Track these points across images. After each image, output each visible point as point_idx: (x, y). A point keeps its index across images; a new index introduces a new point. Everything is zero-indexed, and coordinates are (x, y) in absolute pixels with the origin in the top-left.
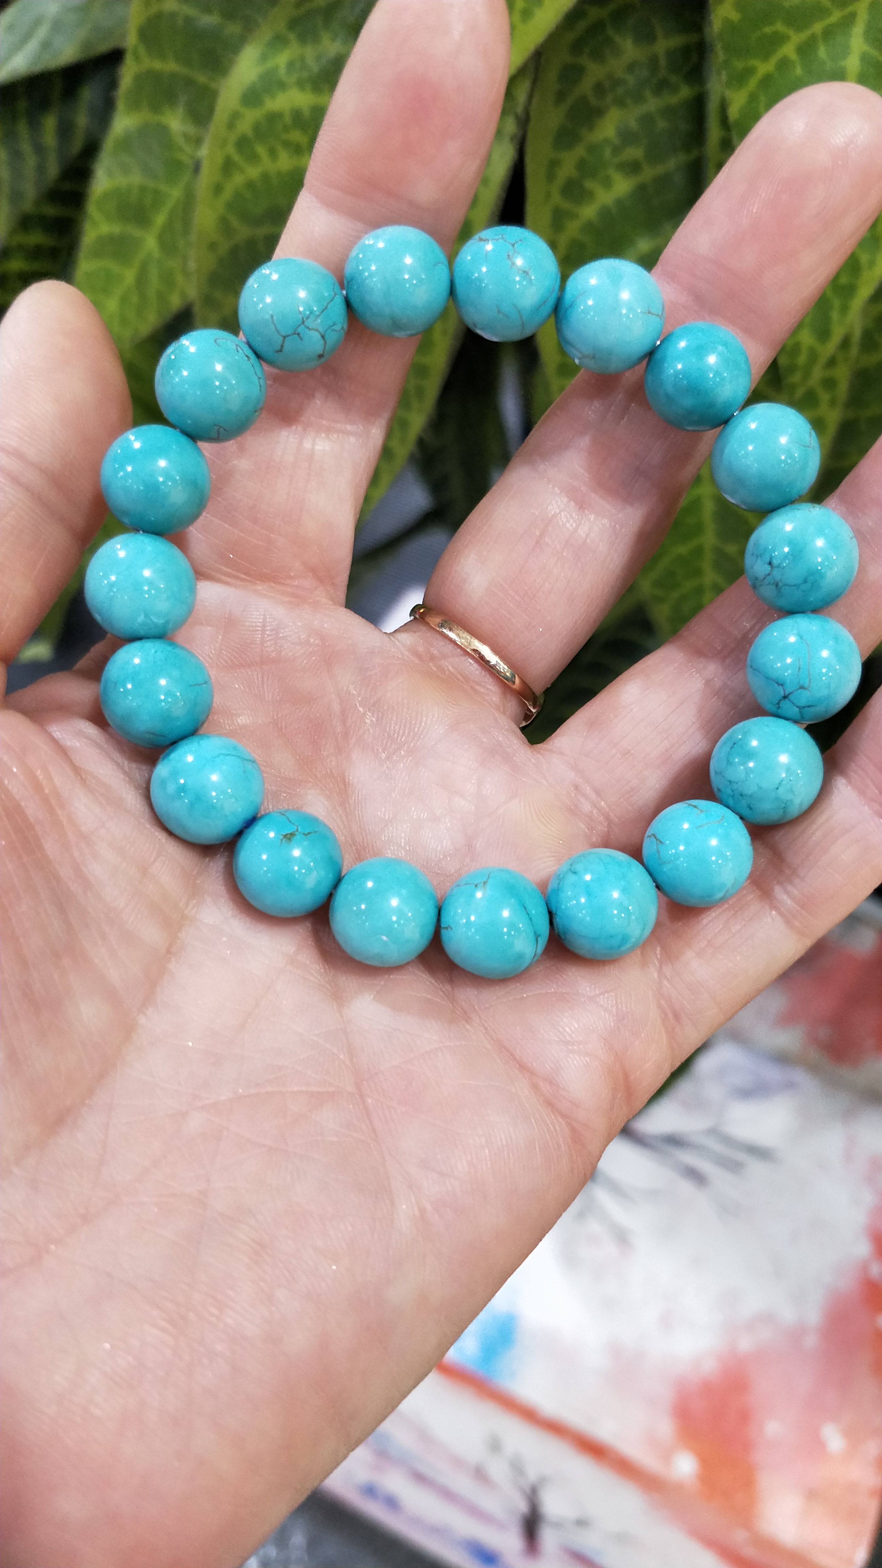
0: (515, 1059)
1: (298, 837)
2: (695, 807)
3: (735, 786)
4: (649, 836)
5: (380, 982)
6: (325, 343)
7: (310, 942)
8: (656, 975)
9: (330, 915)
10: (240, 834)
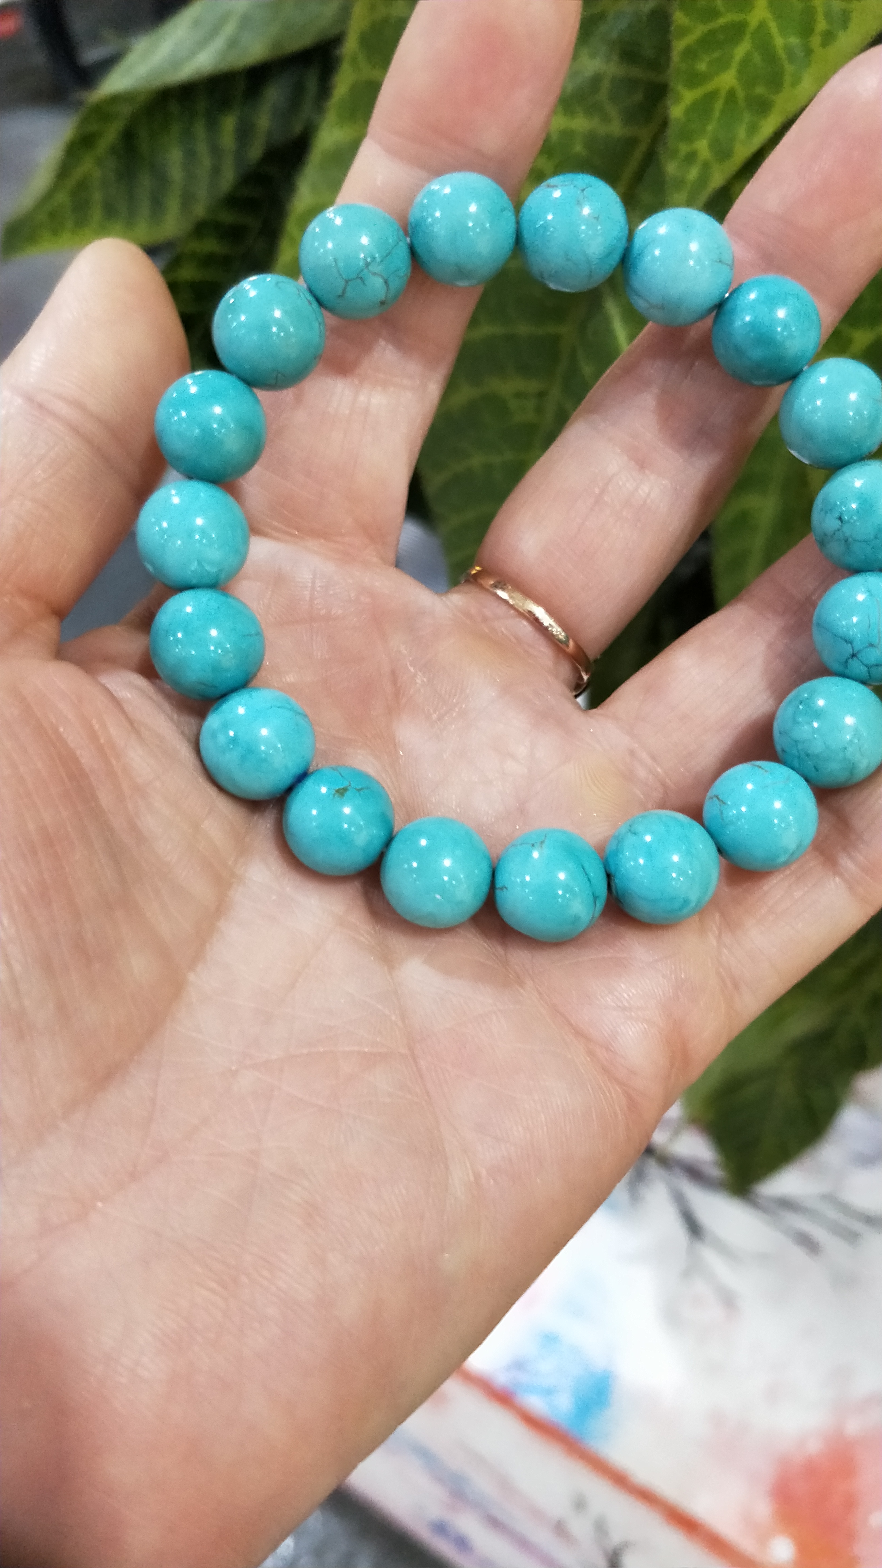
0: (570, 1024)
1: (348, 794)
2: (760, 767)
3: (800, 746)
4: (712, 798)
5: (431, 944)
6: (388, 290)
7: (360, 902)
8: (715, 943)
9: (382, 875)
10: (290, 789)
